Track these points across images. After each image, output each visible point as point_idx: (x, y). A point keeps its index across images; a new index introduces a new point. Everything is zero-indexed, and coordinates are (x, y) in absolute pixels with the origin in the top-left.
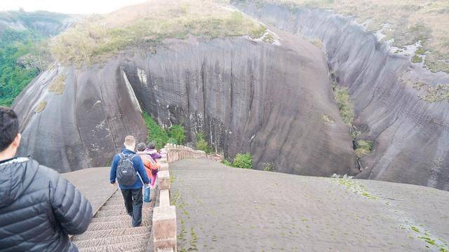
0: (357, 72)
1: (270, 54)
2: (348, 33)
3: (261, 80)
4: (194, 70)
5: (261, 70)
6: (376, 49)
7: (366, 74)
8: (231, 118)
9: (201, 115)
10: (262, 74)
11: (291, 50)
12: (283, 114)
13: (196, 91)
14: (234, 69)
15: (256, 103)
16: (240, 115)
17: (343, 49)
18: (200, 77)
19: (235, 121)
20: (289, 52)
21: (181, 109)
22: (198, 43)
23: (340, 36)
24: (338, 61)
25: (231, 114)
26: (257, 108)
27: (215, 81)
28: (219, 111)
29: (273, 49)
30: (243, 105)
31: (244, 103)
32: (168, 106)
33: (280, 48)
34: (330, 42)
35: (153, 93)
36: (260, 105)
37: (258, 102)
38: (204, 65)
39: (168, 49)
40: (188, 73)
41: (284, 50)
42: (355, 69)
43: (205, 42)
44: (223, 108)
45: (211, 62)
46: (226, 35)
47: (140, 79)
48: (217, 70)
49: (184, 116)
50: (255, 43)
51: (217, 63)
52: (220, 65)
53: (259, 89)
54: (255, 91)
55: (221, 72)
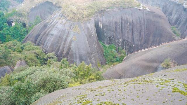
0: (177, 20)
1: (146, 14)
2: (171, 5)
3: (144, 25)
4: (119, 21)
5: (144, 20)
6: (184, 11)
7: (182, 20)
8: (133, 40)
9: (121, 40)
10: (144, 22)
11: (154, 12)
12: (155, 37)
13: (119, 30)
14: (133, 21)
15: (143, 34)
16: (137, 38)
17: (169, 11)
18: (121, 24)
19: (135, 41)
20: (154, 13)
21: (114, 38)
22: (118, 11)
23: (167, 6)
24: (168, 16)
25: (133, 38)
26: (143, 35)
27: (126, 26)
28: (128, 38)
29: (147, 12)
30: (137, 34)
31: (138, 34)
32: (109, 37)
33: (150, 12)
34: (163, 8)
35: (104, 32)
36: (144, 34)
37: (143, 33)
38: (122, 19)
39: (108, 13)
40: (116, 23)
41: (151, 12)
42: (176, 18)
43: (121, 10)
44: (130, 36)
45: (124, 18)
46: (129, 7)
47: (100, 26)
48: (127, 21)
49: (114, 40)
50: (140, 10)
51: (127, 18)
52: (128, 19)
53: (143, 28)
54: (142, 29)
55: (129, 22)
